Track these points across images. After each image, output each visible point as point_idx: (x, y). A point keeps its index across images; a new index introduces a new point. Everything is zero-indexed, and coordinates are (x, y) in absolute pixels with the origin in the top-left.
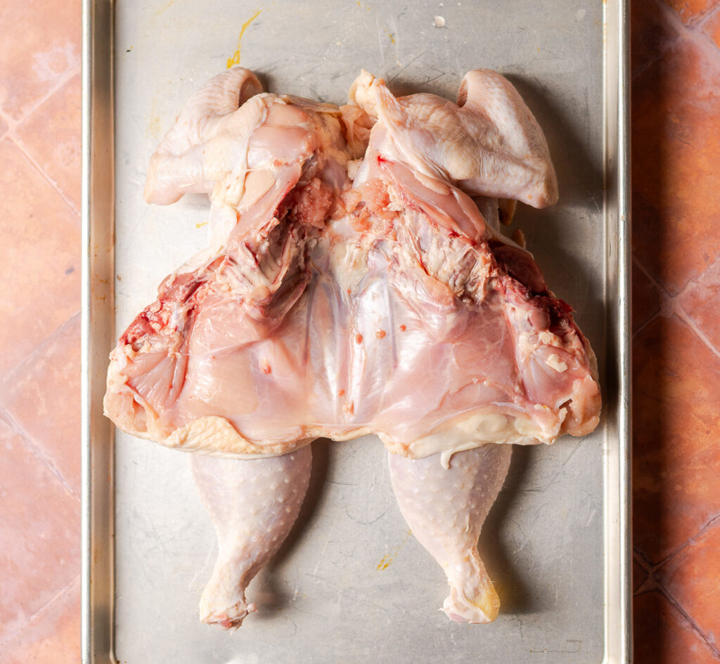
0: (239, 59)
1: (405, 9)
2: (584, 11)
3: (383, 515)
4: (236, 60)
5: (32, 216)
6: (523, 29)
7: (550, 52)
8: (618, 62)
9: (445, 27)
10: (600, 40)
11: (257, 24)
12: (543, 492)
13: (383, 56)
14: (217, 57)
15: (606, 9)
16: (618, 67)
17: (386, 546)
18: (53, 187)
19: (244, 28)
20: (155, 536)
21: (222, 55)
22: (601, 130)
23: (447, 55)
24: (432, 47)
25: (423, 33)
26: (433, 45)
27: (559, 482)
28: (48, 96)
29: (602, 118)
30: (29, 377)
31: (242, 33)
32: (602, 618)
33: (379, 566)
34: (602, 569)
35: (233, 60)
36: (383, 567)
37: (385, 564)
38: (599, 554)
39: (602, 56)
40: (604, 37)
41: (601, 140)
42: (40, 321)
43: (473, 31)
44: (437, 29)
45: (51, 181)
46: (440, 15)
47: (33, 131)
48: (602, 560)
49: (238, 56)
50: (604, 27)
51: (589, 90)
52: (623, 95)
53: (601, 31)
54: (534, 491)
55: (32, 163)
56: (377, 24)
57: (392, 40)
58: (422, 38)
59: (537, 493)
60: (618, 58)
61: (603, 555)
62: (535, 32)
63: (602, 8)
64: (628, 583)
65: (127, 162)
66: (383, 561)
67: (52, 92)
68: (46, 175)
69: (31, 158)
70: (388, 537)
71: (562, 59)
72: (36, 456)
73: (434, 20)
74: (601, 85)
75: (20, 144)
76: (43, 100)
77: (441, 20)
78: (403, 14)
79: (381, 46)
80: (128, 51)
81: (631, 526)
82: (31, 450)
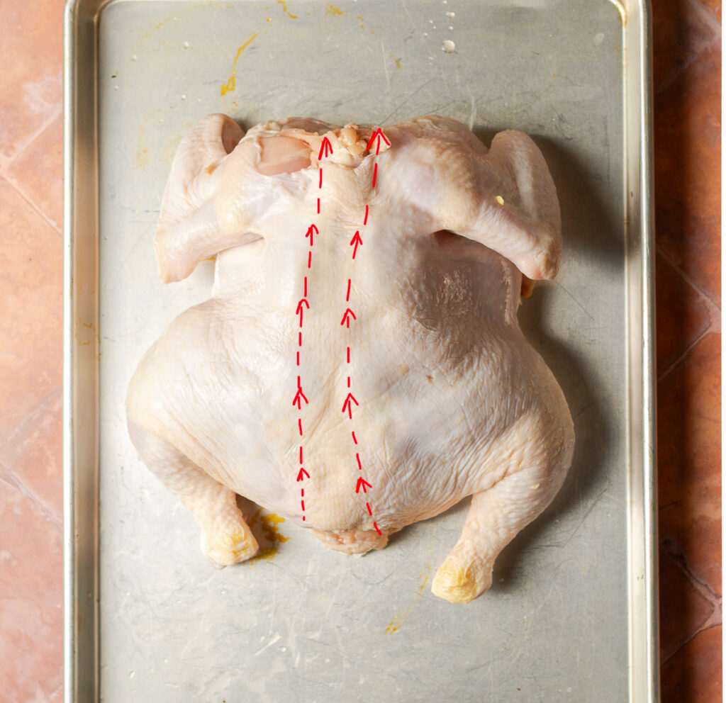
0: (234, 86)
1: (412, 32)
2: (603, 35)
3: (391, 574)
4: (231, 86)
5: (30, 260)
6: (538, 54)
7: (567, 78)
8: (640, 89)
9: (455, 52)
10: (620, 66)
11: (253, 48)
12: (563, 547)
13: (389, 83)
14: (210, 83)
15: (626, 33)
16: (640, 95)
17: (395, 608)
18: (52, 227)
19: (239, 53)
20: (144, 601)
21: (216, 81)
22: (622, 161)
23: (457, 82)
24: (441, 74)
25: (431, 58)
26: (442, 71)
27: (580, 536)
28: (43, 128)
29: (622, 149)
30: (36, 435)
31: (237, 58)
32: (626, 681)
33: (388, 629)
34: (626, 630)
35: (227, 86)
36: (391, 630)
37: (393, 626)
38: (623, 612)
39: (621, 83)
40: (624, 63)
41: (622, 172)
42: (45, 373)
43: (485, 56)
44: (447, 54)
45: (50, 221)
46: (450, 39)
47: (27, 167)
48: (626, 620)
49: (233, 82)
50: (624, 52)
51: (608, 118)
52: (646, 125)
53: (620, 57)
54: (553, 546)
55: (28, 203)
56: (383, 48)
57: (399, 66)
58: (431, 64)
59: (555, 548)
60: (640, 85)
61: (627, 613)
62: (550, 57)
63: (621, 32)
64: (655, 643)
65: (113, 197)
66: (392, 623)
67: (45, 125)
68: (44, 215)
69: (26, 197)
70: (397, 598)
71: (580, 86)
72: (48, 520)
73: (443, 44)
74: (621, 113)
75: (14, 182)
76: (37, 133)
77: (451, 44)
78: (411, 37)
79: (387, 72)
80: (114, 77)
81: (658, 582)
82: (42, 514)
